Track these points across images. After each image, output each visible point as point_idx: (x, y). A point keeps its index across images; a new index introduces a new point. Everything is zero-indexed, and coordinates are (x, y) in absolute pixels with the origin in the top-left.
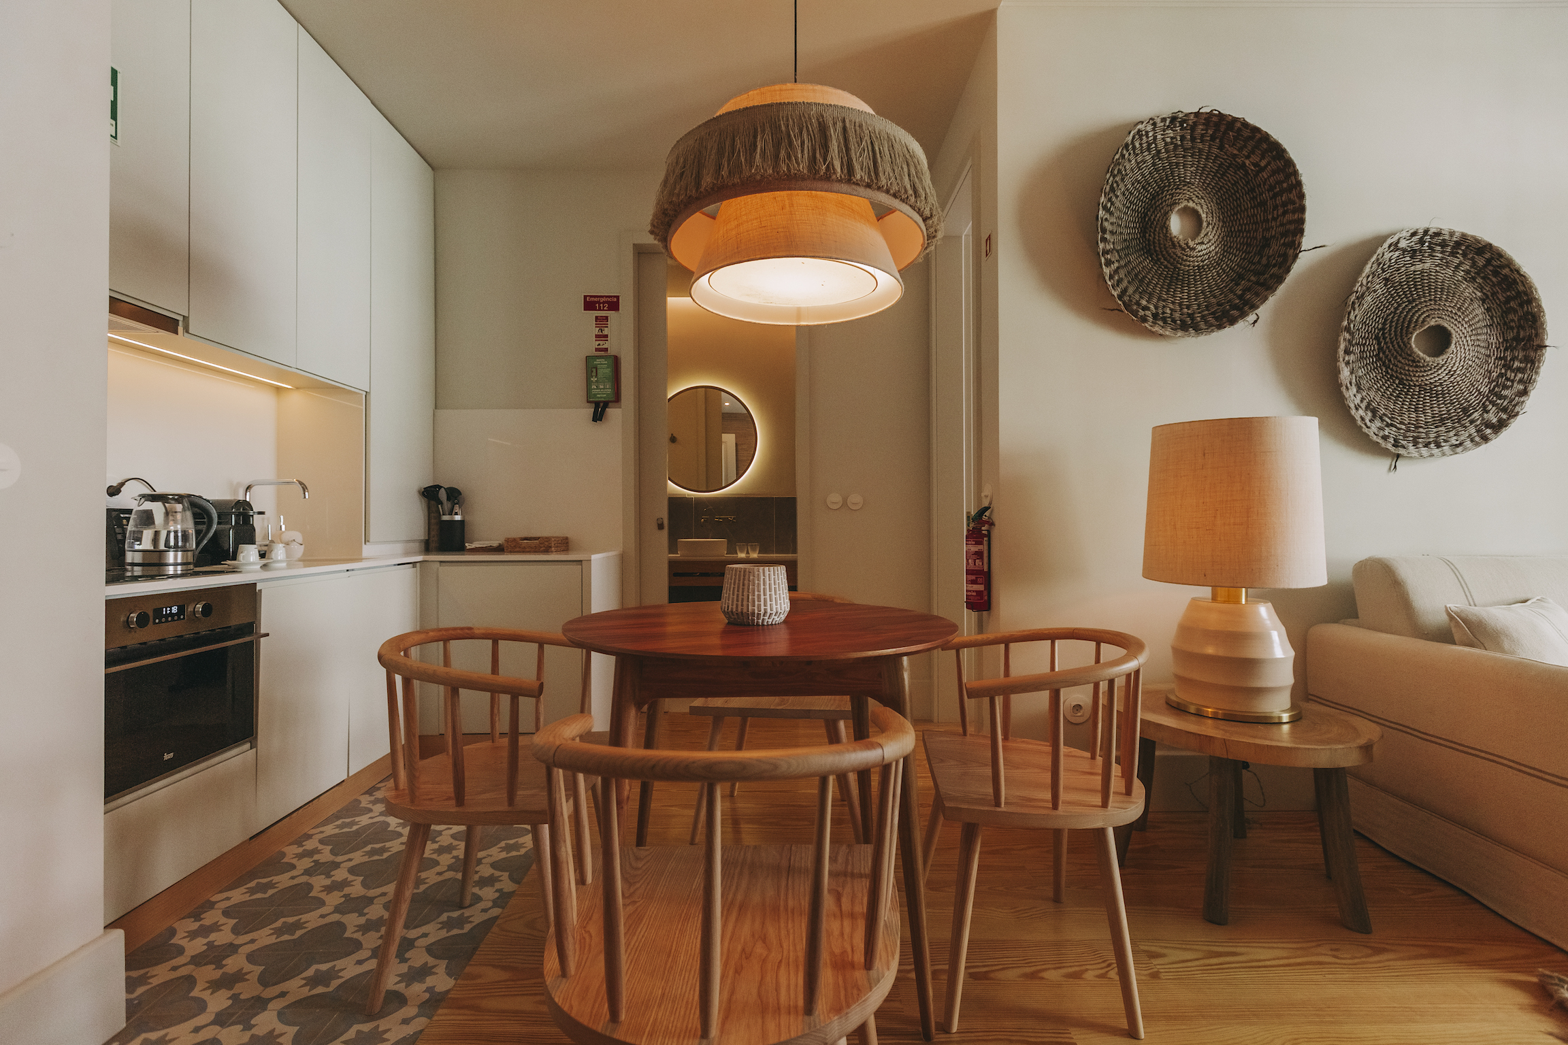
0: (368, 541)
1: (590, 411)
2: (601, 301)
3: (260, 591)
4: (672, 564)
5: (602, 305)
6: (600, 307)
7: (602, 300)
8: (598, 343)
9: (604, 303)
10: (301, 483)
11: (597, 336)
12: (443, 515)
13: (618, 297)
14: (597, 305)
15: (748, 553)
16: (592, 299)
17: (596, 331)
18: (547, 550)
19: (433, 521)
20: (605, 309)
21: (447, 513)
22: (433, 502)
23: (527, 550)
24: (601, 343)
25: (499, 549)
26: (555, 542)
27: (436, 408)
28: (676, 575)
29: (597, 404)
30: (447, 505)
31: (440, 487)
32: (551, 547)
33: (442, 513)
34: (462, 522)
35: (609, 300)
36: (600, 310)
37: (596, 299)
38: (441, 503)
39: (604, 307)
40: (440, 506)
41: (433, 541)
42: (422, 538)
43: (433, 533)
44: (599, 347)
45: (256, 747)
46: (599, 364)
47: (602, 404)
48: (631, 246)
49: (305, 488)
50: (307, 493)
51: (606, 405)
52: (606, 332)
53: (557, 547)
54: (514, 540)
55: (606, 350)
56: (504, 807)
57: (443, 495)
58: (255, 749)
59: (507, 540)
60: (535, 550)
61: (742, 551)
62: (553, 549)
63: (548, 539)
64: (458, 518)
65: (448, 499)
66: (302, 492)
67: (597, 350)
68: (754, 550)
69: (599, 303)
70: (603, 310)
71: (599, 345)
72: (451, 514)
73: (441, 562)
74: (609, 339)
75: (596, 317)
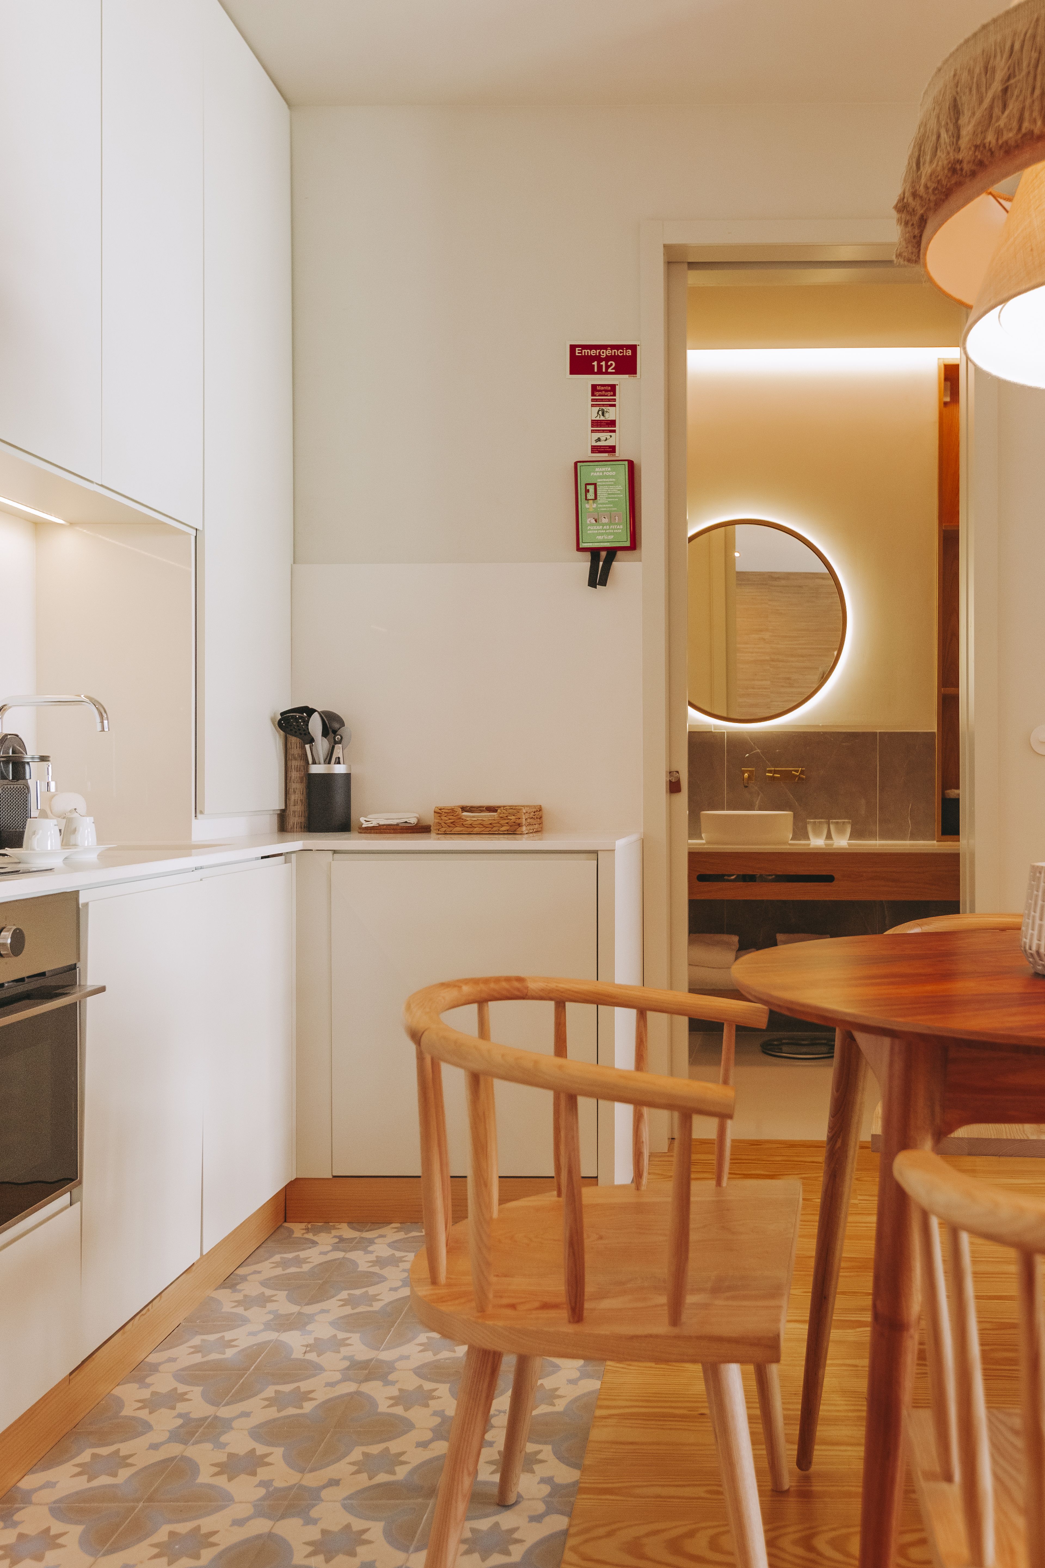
0: (201, 812)
1: (584, 565)
2: (604, 356)
3: (86, 905)
4: (694, 857)
5: (603, 363)
6: (600, 367)
7: (605, 353)
8: (596, 435)
9: (608, 359)
10: (95, 703)
11: (595, 423)
12: (314, 763)
13: (633, 348)
14: (595, 363)
15: (829, 837)
16: (586, 352)
17: (593, 414)
18: (513, 830)
19: (294, 775)
20: (610, 370)
21: (322, 761)
22: (293, 740)
23: (476, 830)
24: (603, 436)
25: (420, 829)
26: (527, 816)
27: (294, 563)
28: (702, 878)
29: (595, 553)
30: (321, 745)
31: (310, 711)
32: (520, 825)
33: (310, 760)
34: (347, 777)
35: (618, 353)
36: (600, 372)
37: (593, 352)
38: (311, 740)
39: (607, 367)
40: (307, 746)
41: (294, 812)
42: (278, 808)
43: (292, 797)
44: (599, 444)
45: (80, 1199)
46: (600, 477)
47: (603, 554)
48: (662, 249)
49: (102, 713)
50: (106, 722)
51: (612, 553)
52: (611, 414)
53: (530, 824)
54: (452, 811)
55: (612, 449)
56: (662, 1328)
57: (315, 725)
58: (78, 1204)
59: (439, 812)
60: (489, 830)
61: (817, 834)
62: (524, 828)
63: (515, 810)
64: (339, 769)
65: (325, 734)
66: (98, 719)
67: (595, 449)
68: (841, 831)
69: (599, 359)
70: (607, 373)
71: (599, 440)
72: (328, 760)
73: (335, 852)
74: (617, 429)
75: (594, 388)
